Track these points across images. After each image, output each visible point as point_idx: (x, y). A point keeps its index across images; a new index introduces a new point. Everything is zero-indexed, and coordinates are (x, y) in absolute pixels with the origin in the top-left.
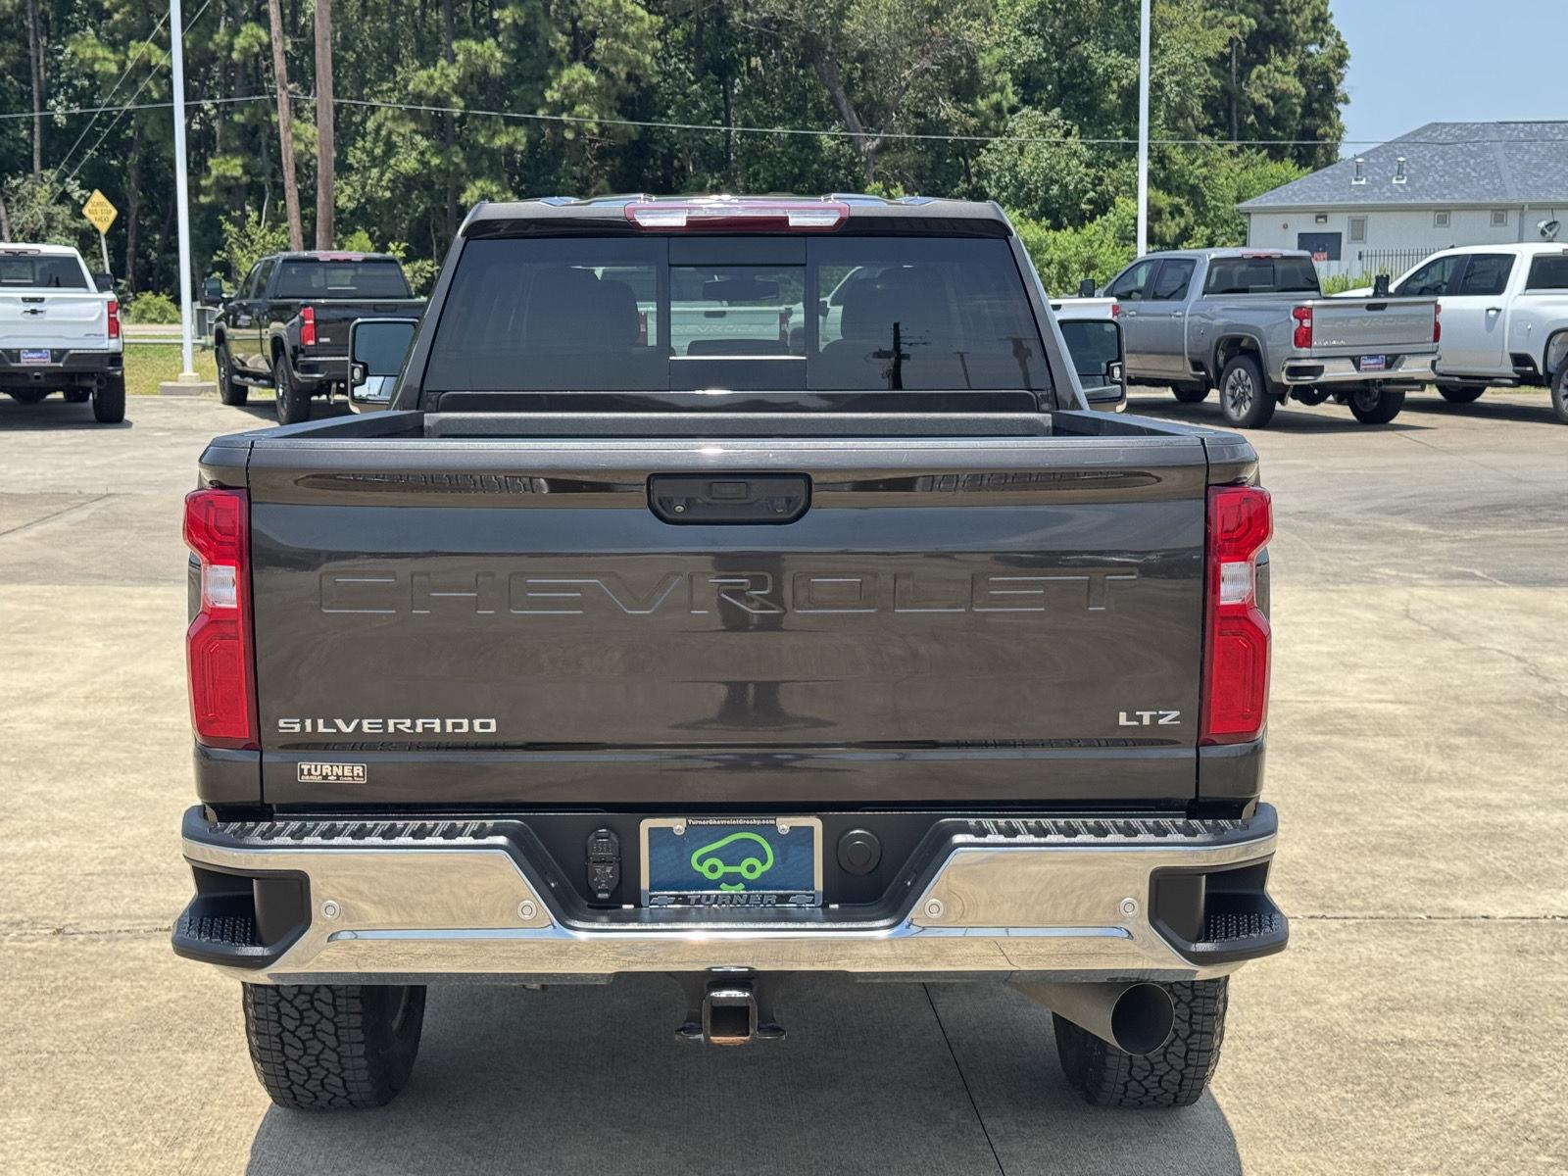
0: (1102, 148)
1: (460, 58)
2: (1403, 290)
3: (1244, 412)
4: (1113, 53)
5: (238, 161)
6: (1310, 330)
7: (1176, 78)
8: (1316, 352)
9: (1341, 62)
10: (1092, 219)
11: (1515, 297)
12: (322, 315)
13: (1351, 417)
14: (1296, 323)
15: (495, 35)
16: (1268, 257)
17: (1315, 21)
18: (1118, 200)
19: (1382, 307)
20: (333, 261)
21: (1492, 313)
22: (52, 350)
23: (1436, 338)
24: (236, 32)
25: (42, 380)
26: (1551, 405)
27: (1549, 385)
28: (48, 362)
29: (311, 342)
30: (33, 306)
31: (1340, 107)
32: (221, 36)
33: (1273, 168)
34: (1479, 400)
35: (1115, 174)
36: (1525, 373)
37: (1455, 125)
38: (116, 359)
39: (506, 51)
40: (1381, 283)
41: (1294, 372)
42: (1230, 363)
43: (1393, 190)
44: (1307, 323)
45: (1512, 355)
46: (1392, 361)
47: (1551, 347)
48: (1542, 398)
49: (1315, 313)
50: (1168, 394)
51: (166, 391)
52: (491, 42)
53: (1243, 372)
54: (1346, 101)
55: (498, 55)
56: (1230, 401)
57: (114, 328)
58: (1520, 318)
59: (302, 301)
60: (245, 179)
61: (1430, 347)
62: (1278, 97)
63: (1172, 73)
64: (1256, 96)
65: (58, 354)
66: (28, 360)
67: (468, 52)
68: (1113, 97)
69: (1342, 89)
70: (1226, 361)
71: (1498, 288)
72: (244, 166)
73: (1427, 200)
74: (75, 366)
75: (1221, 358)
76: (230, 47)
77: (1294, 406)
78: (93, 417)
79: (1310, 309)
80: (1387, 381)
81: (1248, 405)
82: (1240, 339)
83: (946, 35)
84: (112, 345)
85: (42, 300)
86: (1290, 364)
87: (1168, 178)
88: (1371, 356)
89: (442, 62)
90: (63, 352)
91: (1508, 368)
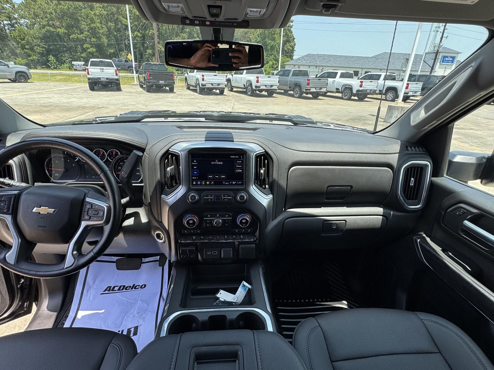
0: (268, 54)
1: (181, 36)
2: (319, 77)
3: (297, 96)
4: (270, 40)
5: (151, 51)
6: (309, 83)
7: (278, 45)
8: (310, 86)
9: (295, 45)
10: (266, 64)
11: (338, 79)
12: (151, 73)
13: (312, 97)
14: (307, 82)
15: (186, 33)
16: (302, 70)
17: (293, 39)
18: (270, 62)
19: (320, 79)
20: (154, 64)
21: (334, 81)
22: (106, 78)
23: (327, 85)
24: (149, 31)
25: (105, 83)
26: (341, 96)
27: (341, 93)
28: (106, 80)
29: (149, 78)
30: (102, 70)
31: (294, 51)
32: (147, 32)
33: (287, 59)
34: (327, 94)
35: (269, 58)
36: (338, 91)
37: (311, 54)
38: (118, 80)
39: (187, 35)
40: (317, 75)
41: (306, 90)
42: (295, 88)
43: (303, 63)
44: (309, 82)
45: (336, 88)
46: (321, 89)
47: (343, 88)
48: (340, 95)
49: (311, 80)
50: (283, 91)
51: (132, 85)
52: (185, 34)
53: (298, 89)
54: (295, 51)
55: (186, 36)
56: (295, 94)
57: (117, 74)
58: (338, 82)
59: (147, 71)
60: (152, 53)
61: (326, 86)
62: (288, 49)
63: (277, 44)
64: (285, 49)
65: (107, 79)
66: (102, 79)
67: (182, 35)
68: (269, 47)
69: (295, 49)
70: (295, 87)
71: (335, 77)
72: (152, 51)
73: (308, 64)
74: (110, 81)
75: (294, 87)
76: (149, 33)
77: (304, 95)
78: (116, 89)
79: (310, 79)
80: (320, 92)
81: (298, 94)
82: (297, 84)
83: (248, 36)
84: (117, 77)
85: (103, 69)
86: (305, 88)
87: (275, 59)
88: (318, 88)
89: (179, 37)
90: (108, 78)
91: (335, 90)
